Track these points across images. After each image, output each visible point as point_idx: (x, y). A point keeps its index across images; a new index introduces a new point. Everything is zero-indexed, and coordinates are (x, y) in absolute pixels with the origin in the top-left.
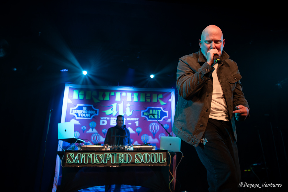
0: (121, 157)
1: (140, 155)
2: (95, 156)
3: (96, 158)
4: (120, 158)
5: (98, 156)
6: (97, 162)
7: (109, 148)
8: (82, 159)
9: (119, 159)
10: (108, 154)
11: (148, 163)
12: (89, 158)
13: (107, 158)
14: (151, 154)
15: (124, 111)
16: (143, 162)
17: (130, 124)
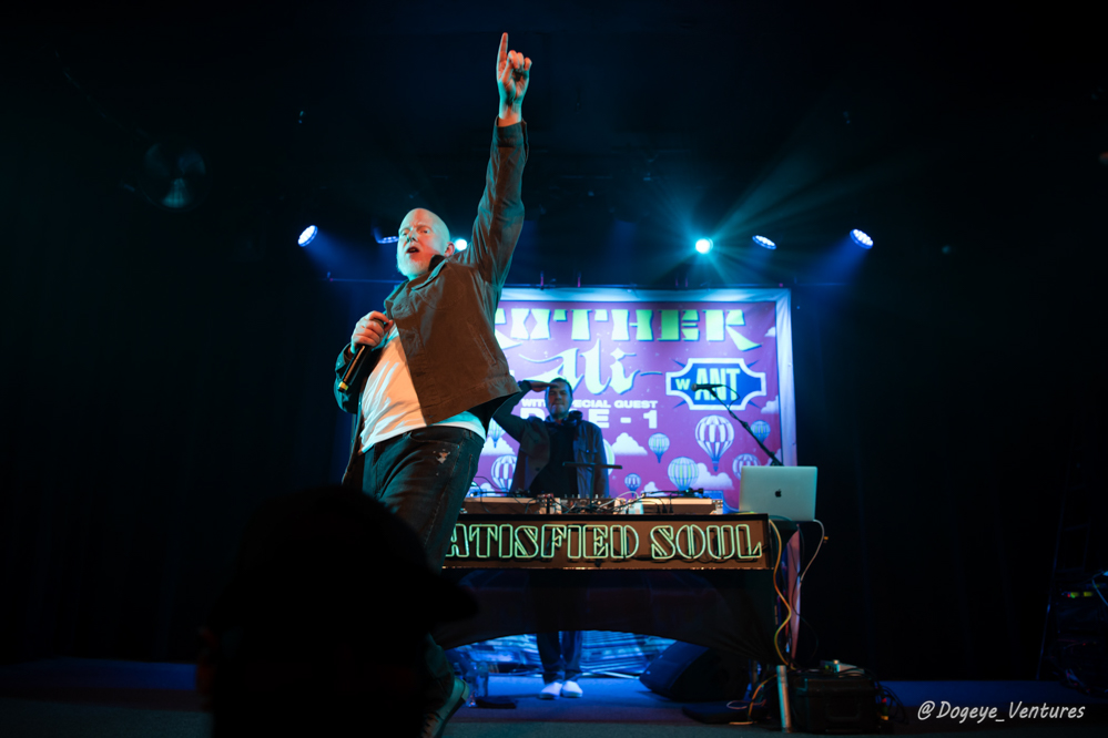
0: (601, 538)
1: (668, 530)
2: (514, 532)
3: (514, 540)
4: (599, 541)
5: (521, 533)
6: (519, 553)
7: (559, 507)
8: (469, 543)
9: (596, 544)
10: (555, 526)
11: (697, 559)
12: (492, 538)
13: (554, 539)
14: (708, 529)
15: (605, 375)
16: (678, 557)
17: (626, 420)
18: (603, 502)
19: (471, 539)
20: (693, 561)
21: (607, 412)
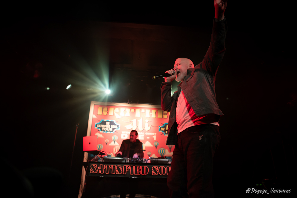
0: (139, 169)
1: (157, 167)
2: (116, 167)
3: (116, 169)
5: (118, 167)
6: (117, 173)
7: (129, 160)
8: (104, 170)
9: (137, 171)
10: (127, 166)
11: (164, 175)
12: (110, 168)
13: (126, 169)
14: (167, 167)
15: (143, 126)
16: (159, 174)
17: (148, 138)
18: (140, 159)
19: (104, 169)
20: (163, 176)
21: (144, 135)
